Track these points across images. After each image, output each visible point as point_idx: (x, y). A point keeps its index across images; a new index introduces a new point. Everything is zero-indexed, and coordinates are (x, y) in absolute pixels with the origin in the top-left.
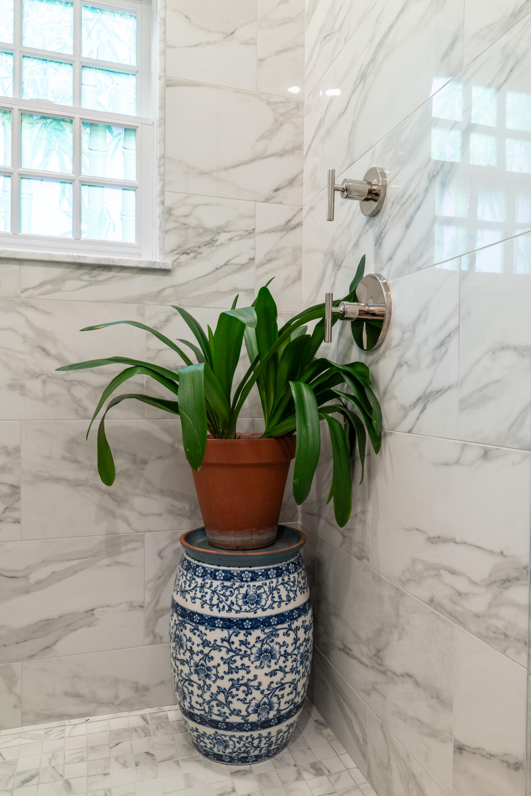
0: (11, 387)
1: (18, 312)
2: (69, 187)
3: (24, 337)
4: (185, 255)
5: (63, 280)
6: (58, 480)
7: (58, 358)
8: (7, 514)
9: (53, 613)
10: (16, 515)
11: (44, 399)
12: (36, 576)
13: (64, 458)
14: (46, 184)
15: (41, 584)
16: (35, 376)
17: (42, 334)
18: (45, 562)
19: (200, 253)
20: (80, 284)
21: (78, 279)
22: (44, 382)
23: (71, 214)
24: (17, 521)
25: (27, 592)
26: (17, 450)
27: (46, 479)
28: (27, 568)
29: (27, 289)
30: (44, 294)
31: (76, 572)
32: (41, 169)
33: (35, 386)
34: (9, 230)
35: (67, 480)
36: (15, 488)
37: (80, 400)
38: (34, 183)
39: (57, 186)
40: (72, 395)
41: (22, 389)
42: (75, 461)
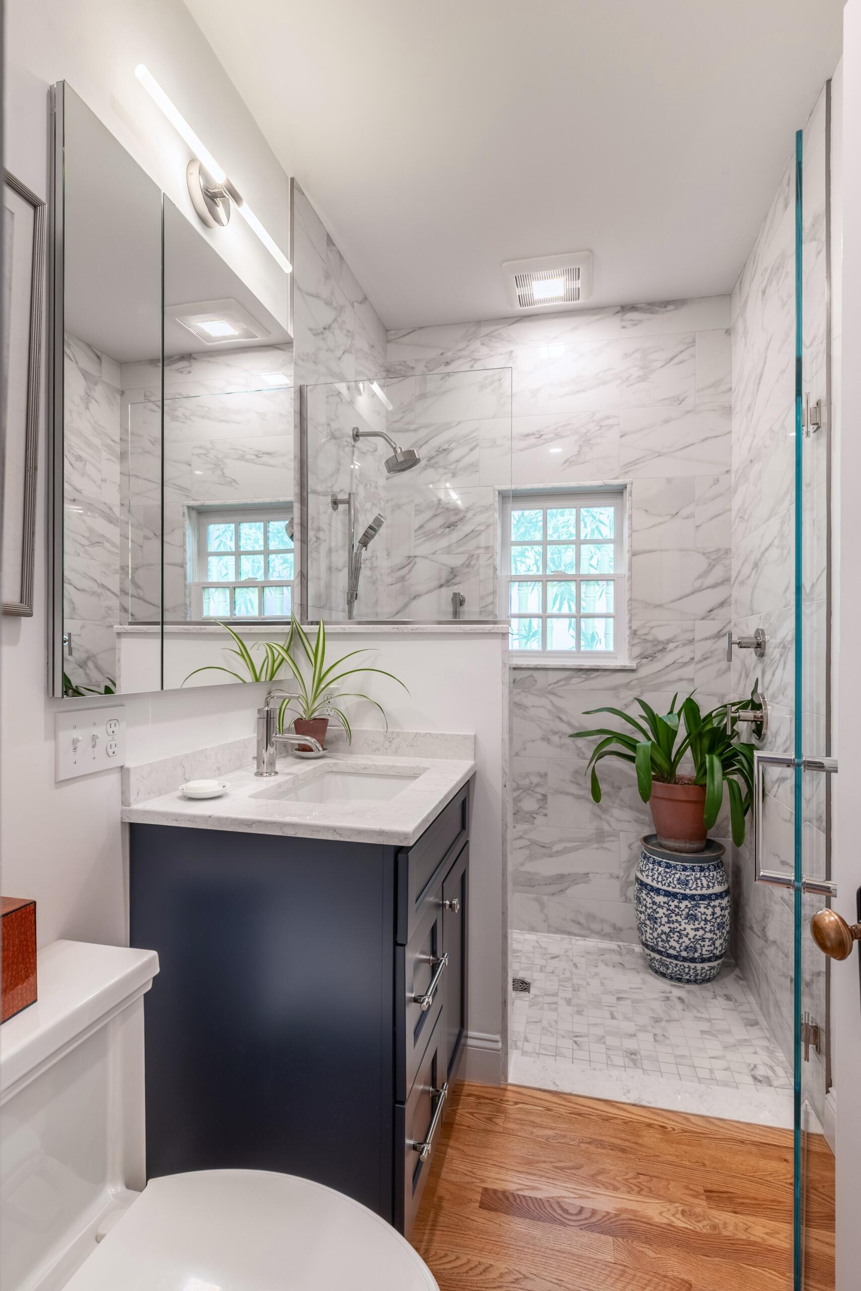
0: (543, 739)
1: (547, 698)
2: (574, 620)
3: (549, 711)
4: (645, 659)
5: (570, 678)
6: (568, 794)
7: (569, 724)
8: (540, 810)
9: (565, 871)
10: (545, 811)
11: (561, 746)
12: (556, 848)
13: (571, 782)
14: (561, 620)
15: (559, 853)
16: (555, 733)
17: (559, 709)
18: (561, 841)
19: (655, 657)
20: (580, 680)
21: (579, 677)
22: (560, 737)
23: (575, 637)
24: (546, 815)
25: (551, 856)
26: (546, 775)
27: (562, 793)
28: (550, 843)
29: (551, 684)
30: (561, 686)
31: (578, 849)
32: (558, 612)
33: (555, 739)
34: (540, 649)
35: (573, 795)
36: (545, 796)
37: (580, 748)
38: (554, 620)
39: (567, 620)
40: (575, 745)
41: (548, 741)
42: (578, 784)
